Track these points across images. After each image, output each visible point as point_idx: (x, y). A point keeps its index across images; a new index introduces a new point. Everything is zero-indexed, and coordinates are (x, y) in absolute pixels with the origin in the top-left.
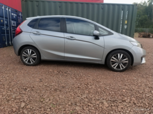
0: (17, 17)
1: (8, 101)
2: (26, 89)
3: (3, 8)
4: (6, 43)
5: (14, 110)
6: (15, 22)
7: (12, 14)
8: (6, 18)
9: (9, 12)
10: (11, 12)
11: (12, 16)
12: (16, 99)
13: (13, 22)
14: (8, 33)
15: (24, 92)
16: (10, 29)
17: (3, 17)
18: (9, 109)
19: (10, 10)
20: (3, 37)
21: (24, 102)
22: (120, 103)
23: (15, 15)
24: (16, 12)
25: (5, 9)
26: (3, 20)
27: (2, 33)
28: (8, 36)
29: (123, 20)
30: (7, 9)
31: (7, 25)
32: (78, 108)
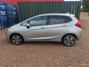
0: (16, 9)
1: (13, 57)
2: (20, 51)
3: (9, 6)
4: (11, 24)
5: (15, 60)
6: (15, 12)
7: (14, 8)
8: (11, 11)
9: (12, 7)
10: (13, 7)
11: (14, 9)
12: (15, 56)
13: (14, 12)
14: (12, 19)
15: (19, 53)
16: (13, 17)
17: (9, 11)
18: (13, 60)
19: (12, 6)
20: (10, 21)
21: (19, 57)
22: (57, 59)
23: (15, 8)
24: (15, 6)
25: (10, 6)
26: (9, 12)
27: (9, 19)
28: (12, 20)
29: (73, 10)
30: (11, 6)
31: (11, 15)
32: (38, 61)
